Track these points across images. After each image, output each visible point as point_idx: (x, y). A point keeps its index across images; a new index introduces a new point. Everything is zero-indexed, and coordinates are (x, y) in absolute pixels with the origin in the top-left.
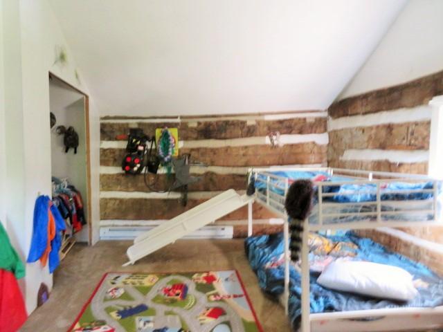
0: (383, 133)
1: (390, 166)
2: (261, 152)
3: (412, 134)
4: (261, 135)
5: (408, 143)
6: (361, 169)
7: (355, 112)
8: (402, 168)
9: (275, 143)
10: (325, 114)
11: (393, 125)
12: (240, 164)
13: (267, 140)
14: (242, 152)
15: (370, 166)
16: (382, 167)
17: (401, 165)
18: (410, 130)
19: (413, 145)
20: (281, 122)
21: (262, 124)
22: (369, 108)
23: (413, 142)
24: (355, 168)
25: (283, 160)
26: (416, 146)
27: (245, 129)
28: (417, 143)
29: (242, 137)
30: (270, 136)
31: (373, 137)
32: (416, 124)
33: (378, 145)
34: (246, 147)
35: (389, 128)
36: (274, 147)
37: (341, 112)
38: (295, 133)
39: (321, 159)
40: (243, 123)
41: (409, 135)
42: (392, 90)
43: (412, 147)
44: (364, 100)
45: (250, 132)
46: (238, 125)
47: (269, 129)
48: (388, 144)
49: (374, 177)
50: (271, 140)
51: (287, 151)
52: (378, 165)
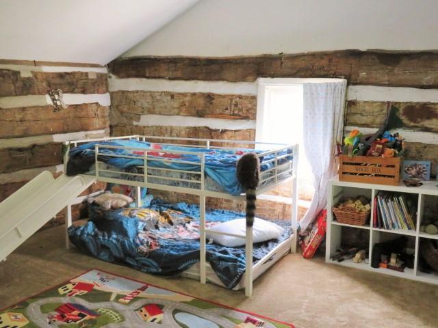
0: (201, 101)
1: (210, 132)
2: (42, 115)
3: (236, 105)
4: (40, 93)
5: (232, 113)
6: (171, 136)
7: (157, 75)
8: (225, 135)
9: (58, 103)
10: (105, 71)
11: (213, 95)
12: (17, 134)
13: (48, 100)
14: (18, 117)
15: (183, 133)
16: (200, 134)
17: (224, 131)
18: (234, 102)
19: (236, 115)
20: (61, 75)
21: (39, 76)
22: (179, 74)
23: (236, 112)
24: (161, 134)
25: (68, 126)
26: (240, 116)
27: (19, 84)
28: (240, 113)
29: (17, 95)
30: (51, 95)
31: (187, 104)
32: (240, 97)
33: (194, 112)
34: (24, 109)
35: (210, 97)
36: (57, 109)
37: (134, 72)
38: (78, 93)
39: (104, 123)
40: (16, 73)
41: (233, 106)
42: (210, 62)
43: (235, 117)
44: (171, 65)
45: (26, 87)
46: (10, 77)
47: (49, 84)
48: (208, 112)
49: (211, 144)
50: (54, 100)
51: (71, 115)
52: (195, 131)
